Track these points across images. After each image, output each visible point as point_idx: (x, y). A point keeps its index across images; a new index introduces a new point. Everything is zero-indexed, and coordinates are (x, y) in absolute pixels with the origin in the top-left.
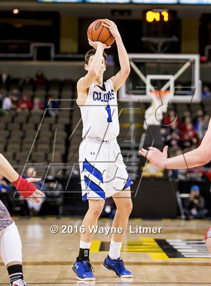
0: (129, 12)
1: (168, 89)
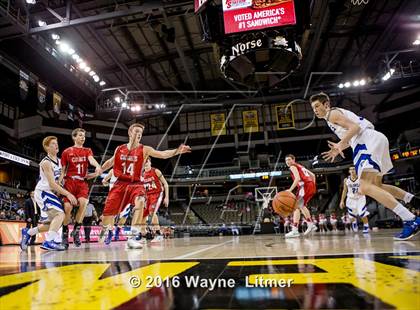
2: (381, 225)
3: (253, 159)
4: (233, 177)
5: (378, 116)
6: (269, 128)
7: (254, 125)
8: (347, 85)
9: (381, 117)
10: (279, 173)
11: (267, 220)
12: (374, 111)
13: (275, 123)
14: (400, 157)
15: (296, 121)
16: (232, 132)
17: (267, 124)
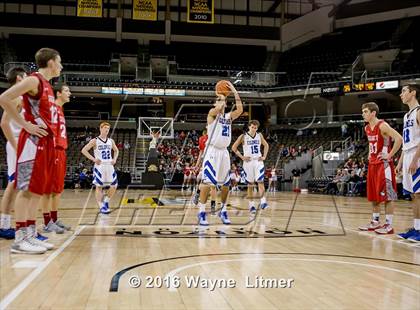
0: (143, 98)
1: (160, 132)
2: (313, 187)
3: (143, 64)
4: (106, 90)
5: (334, 23)
6: (174, 16)
7: (150, 9)
9: (338, 26)
10: (180, 93)
11: (153, 168)
12: (330, 16)
13: (184, 10)
14: (352, 91)
15: (217, 12)
16: (113, 13)
17: (173, 9)
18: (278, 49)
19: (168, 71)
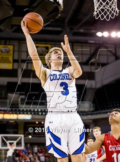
0: (3, 121)
1: (14, 146)
6: (24, 66)
7: (8, 61)
8: (106, 34)
18: (94, 86)
19: (20, 102)
